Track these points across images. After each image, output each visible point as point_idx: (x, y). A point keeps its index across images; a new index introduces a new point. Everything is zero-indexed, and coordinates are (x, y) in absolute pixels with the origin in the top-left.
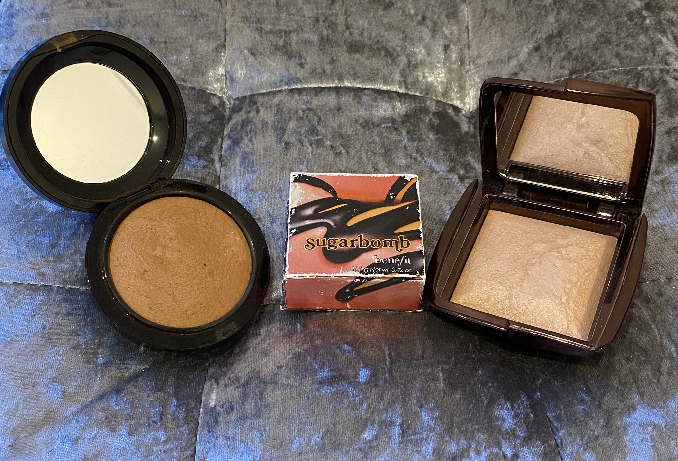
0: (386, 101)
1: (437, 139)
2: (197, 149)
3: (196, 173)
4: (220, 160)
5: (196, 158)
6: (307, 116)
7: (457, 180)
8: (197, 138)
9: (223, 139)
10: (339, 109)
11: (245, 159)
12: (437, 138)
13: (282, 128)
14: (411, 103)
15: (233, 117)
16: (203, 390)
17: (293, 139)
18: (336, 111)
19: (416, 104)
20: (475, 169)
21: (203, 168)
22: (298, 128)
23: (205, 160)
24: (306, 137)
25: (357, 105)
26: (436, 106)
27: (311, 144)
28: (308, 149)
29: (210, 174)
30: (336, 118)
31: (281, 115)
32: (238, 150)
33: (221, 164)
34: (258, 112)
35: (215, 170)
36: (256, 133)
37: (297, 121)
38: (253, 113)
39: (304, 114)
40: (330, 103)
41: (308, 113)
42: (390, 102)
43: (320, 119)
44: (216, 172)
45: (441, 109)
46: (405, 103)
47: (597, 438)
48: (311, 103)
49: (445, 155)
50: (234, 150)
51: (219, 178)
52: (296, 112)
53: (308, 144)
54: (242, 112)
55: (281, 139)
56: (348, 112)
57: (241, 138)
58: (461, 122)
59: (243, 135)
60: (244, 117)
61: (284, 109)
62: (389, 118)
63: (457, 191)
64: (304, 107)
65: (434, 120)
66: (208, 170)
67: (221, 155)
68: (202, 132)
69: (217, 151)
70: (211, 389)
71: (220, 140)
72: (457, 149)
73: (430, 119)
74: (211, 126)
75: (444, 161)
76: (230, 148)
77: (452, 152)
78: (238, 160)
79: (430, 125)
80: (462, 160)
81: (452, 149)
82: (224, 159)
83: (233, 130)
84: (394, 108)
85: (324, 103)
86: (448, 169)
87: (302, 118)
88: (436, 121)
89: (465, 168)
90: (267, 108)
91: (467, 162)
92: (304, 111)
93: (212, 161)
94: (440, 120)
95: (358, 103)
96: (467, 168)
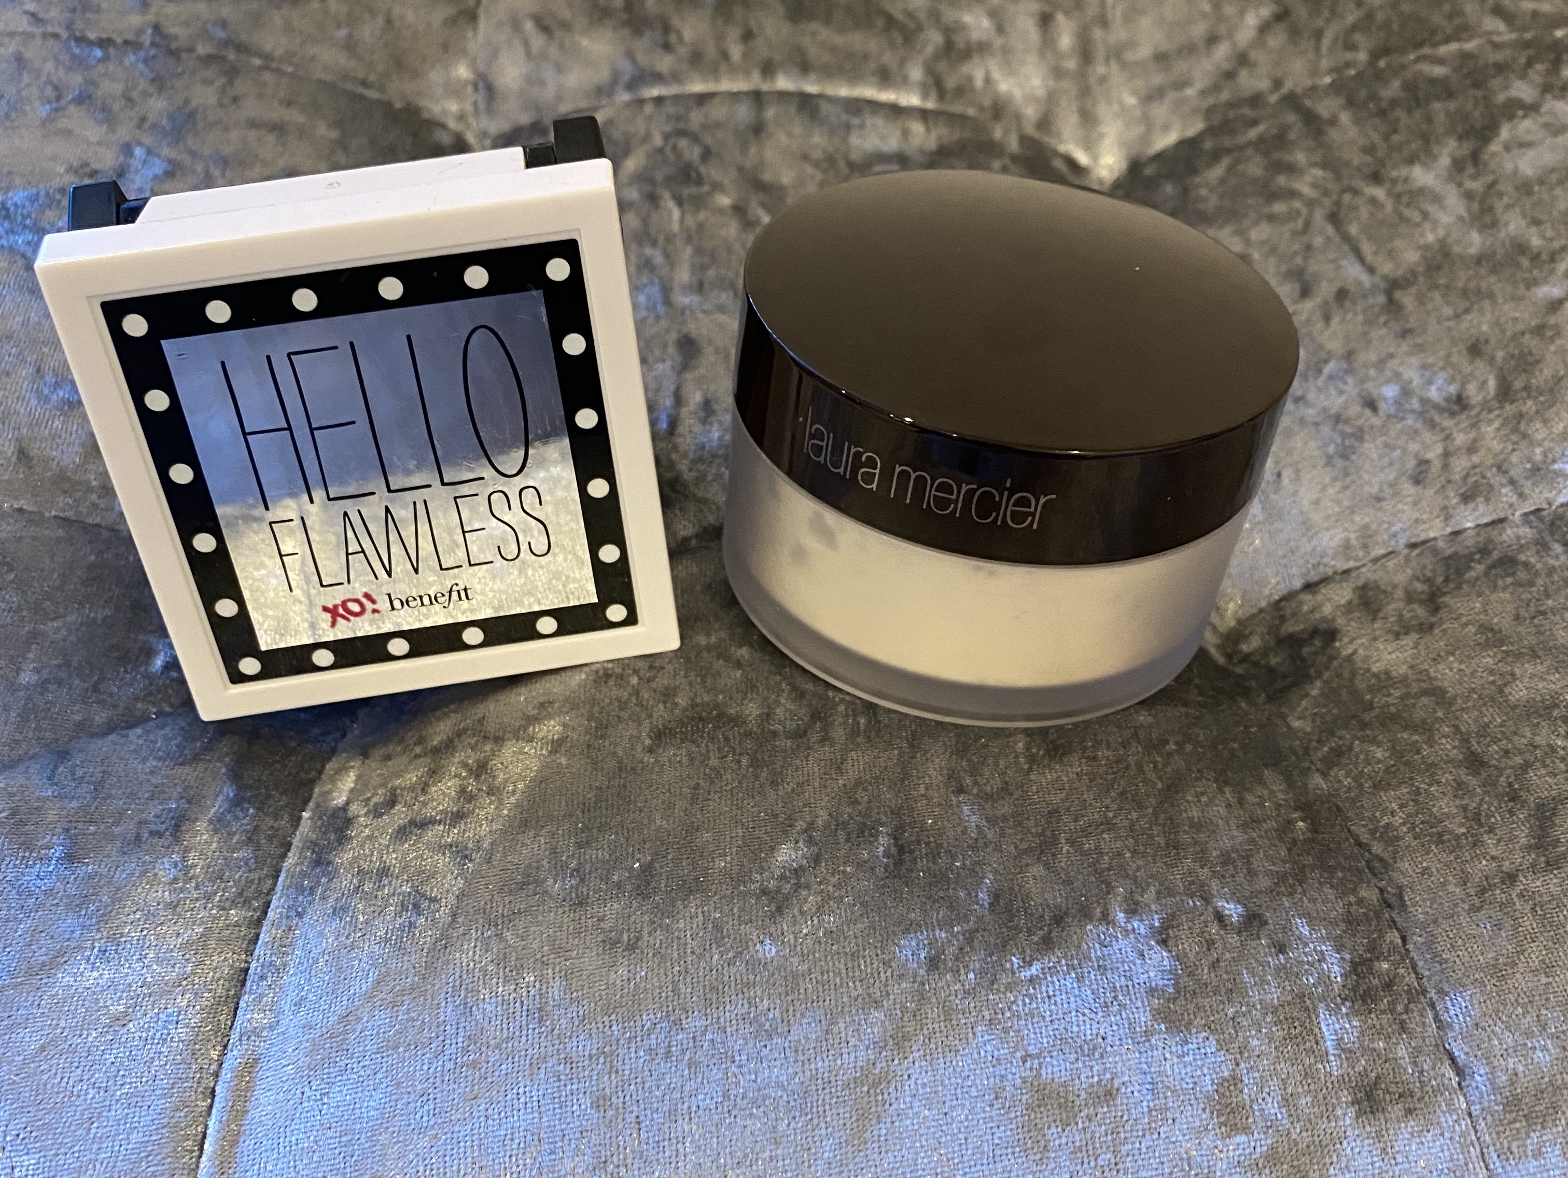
0: (885, 120)
6: (674, 147)
10: (758, 129)
14: (951, 129)
16: (320, 772)
18: (751, 134)
22: (649, 170)
24: (668, 187)
25: (807, 121)
27: (680, 204)
28: (671, 213)
30: (751, 149)
37: (648, 157)
39: (665, 143)
41: (678, 141)
42: (896, 121)
43: (709, 151)
46: (936, 127)
47: (1511, 878)
48: (686, 120)
53: (671, 204)
56: (783, 137)
62: (892, 154)
64: (667, 127)
84: (906, 133)
85: (722, 119)
87: (660, 151)
92: (666, 136)
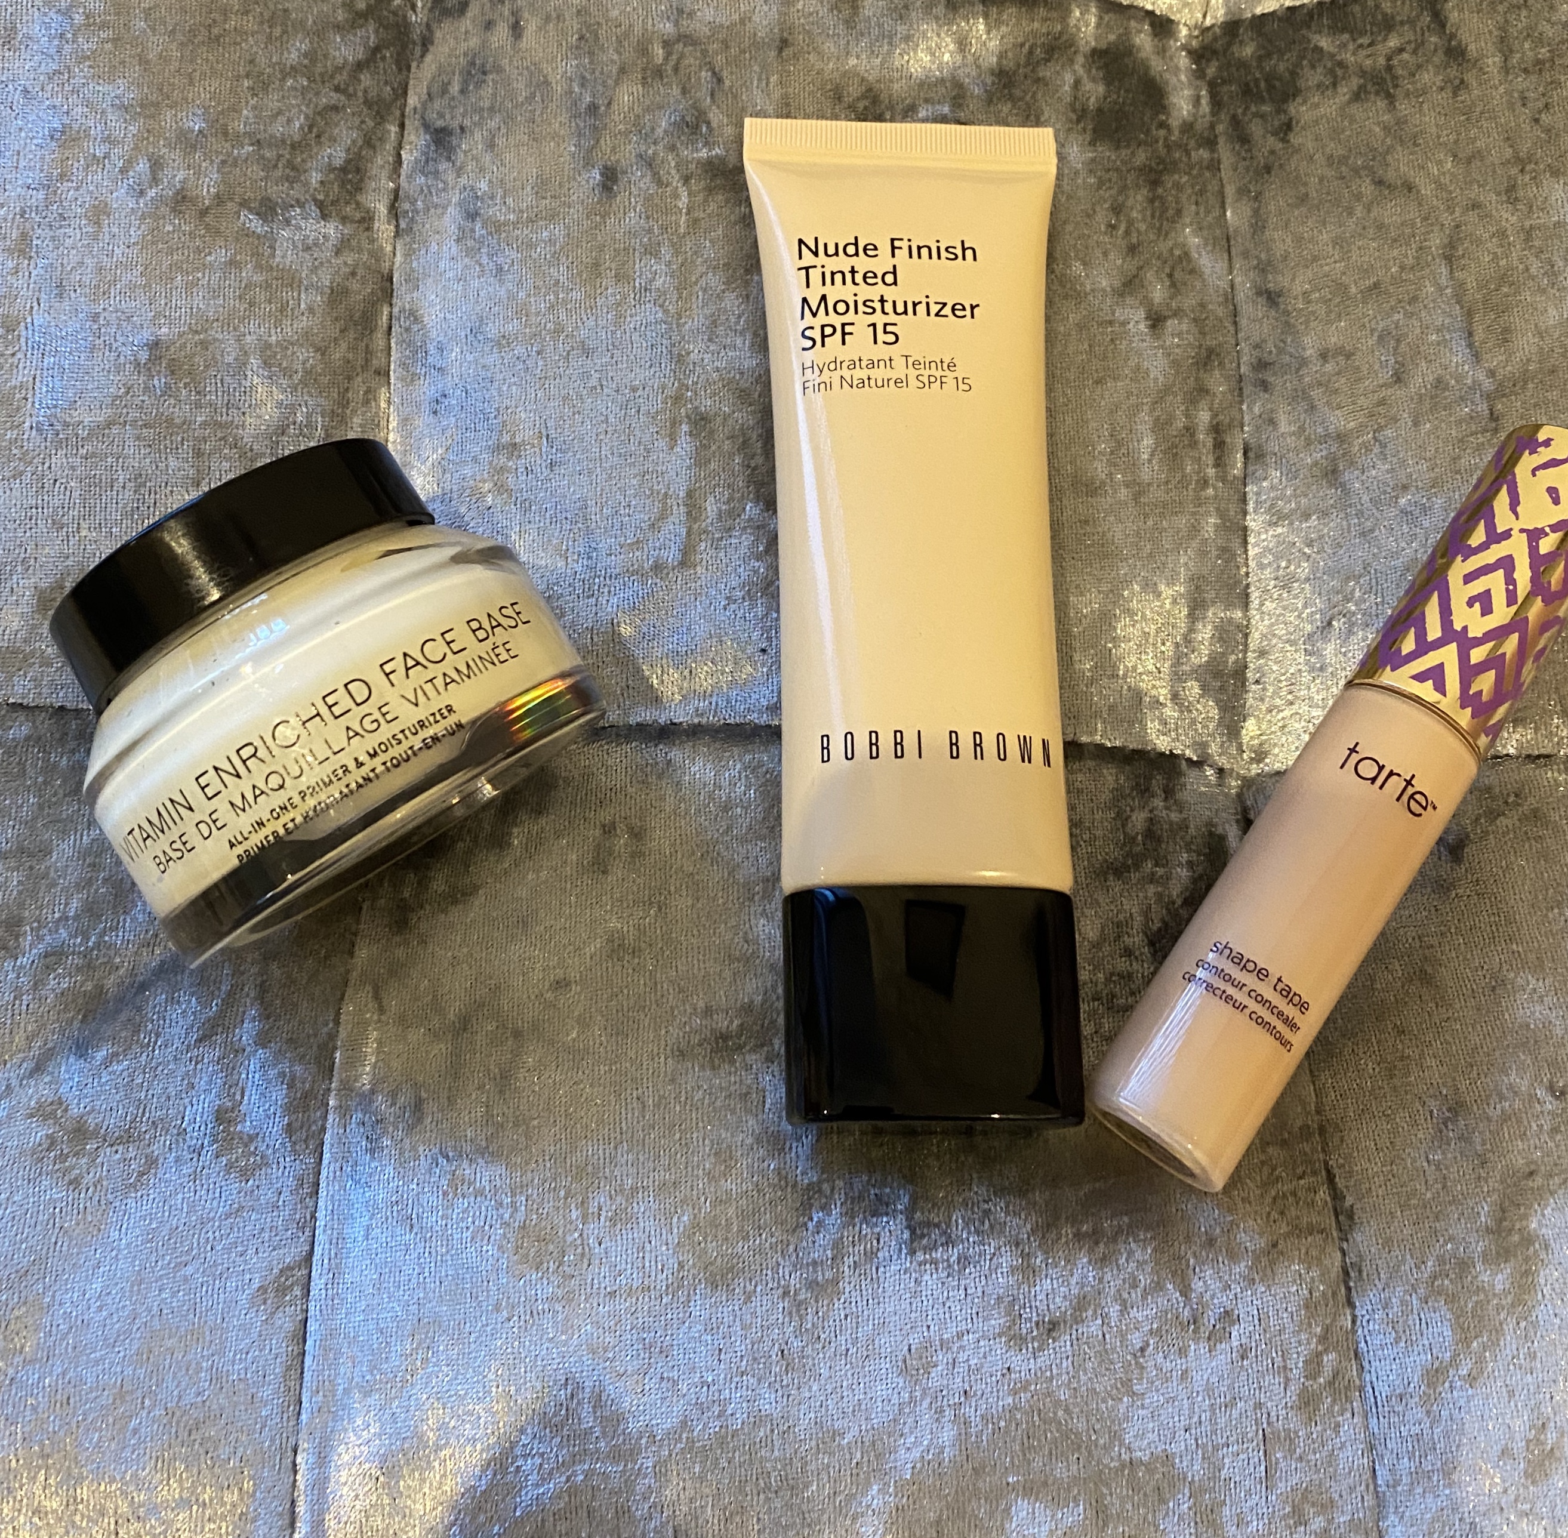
0: (937, 18)
1: (1092, 166)
2: (315, 178)
3: (314, 270)
4: (394, 211)
5: (315, 211)
6: (676, 69)
7: (1142, 326)
8: (318, 136)
9: (402, 126)
10: (784, 43)
11: (472, 216)
12: (1093, 160)
13: (593, 108)
14: (1018, 23)
15: (438, 34)
16: (337, 1023)
17: (627, 153)
18: (773, 53)
19: (1036, 25)
20: (1201, 275)
21: (338, 252)
22: (648, 110)
23: (344, 220)
24: (672, 148)
25: (841, 29)
26: (1098, 25)
27: (686, 180)
28: (676, 196)
29: (360, 272)
30: (774, 79)
31: (591, 53)
32: (450, 177)
33: (397, 226)
34: (516, 30)
35: (377, 255)
36: (509, 119)
37: (644, 82)
38: (501, 33)
39: (666, 59)
40: (756, 18)
41: (682, 56)
42: (950, 23)
43: (720, 80)
44: (377, 260)
45: (1112, 37)
46: (999, 22)
48: (691, 15)
49: (1113, 227)
50: (436, 173)
51: (391, 279)
52: (643, 50)
53: (676, 181)
54: (466, 23)
55: (590, 150)
56: (812, 57)
57: (462, 128)
58: (1174, 80)
59: (467, 122)
60: (474, 42)
61: (602, 32)
62: (943, 80)
63: (1138, 368)
64: (668, 28)
65: (1088, 86)
66: (350, 258)
67: (396, 192)
68: (335, 108)
69: (384, 174)
70: (363, 1025)
71: (394, 129)
72: (1152, 201)
73: (1077, 83)
74: (366, 79)
75: (1105, 254)
76: (425, 167)
77: (1134, 214)
78: (450, 219)
79: (1074, 111)
80: (1164, 246)
81: (1137, 201)
82: (406, 206)
83: (435, 89)
84: (962, 44)
85: (736, 17)
86: (1117, 283)
87: (659, 73)
88: (1095, 91)
89: (1170, 276)
90: (548, 19)
91: (1177, 252)
92: (666, 44)
93: (367, 221)
94: (1108, 81)
95: (846, 22)
96: (1178, 275)
